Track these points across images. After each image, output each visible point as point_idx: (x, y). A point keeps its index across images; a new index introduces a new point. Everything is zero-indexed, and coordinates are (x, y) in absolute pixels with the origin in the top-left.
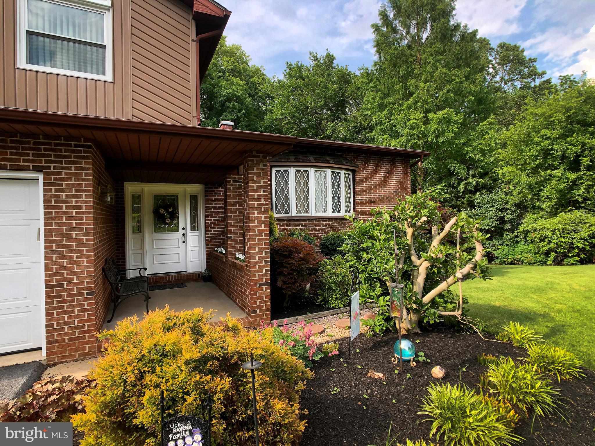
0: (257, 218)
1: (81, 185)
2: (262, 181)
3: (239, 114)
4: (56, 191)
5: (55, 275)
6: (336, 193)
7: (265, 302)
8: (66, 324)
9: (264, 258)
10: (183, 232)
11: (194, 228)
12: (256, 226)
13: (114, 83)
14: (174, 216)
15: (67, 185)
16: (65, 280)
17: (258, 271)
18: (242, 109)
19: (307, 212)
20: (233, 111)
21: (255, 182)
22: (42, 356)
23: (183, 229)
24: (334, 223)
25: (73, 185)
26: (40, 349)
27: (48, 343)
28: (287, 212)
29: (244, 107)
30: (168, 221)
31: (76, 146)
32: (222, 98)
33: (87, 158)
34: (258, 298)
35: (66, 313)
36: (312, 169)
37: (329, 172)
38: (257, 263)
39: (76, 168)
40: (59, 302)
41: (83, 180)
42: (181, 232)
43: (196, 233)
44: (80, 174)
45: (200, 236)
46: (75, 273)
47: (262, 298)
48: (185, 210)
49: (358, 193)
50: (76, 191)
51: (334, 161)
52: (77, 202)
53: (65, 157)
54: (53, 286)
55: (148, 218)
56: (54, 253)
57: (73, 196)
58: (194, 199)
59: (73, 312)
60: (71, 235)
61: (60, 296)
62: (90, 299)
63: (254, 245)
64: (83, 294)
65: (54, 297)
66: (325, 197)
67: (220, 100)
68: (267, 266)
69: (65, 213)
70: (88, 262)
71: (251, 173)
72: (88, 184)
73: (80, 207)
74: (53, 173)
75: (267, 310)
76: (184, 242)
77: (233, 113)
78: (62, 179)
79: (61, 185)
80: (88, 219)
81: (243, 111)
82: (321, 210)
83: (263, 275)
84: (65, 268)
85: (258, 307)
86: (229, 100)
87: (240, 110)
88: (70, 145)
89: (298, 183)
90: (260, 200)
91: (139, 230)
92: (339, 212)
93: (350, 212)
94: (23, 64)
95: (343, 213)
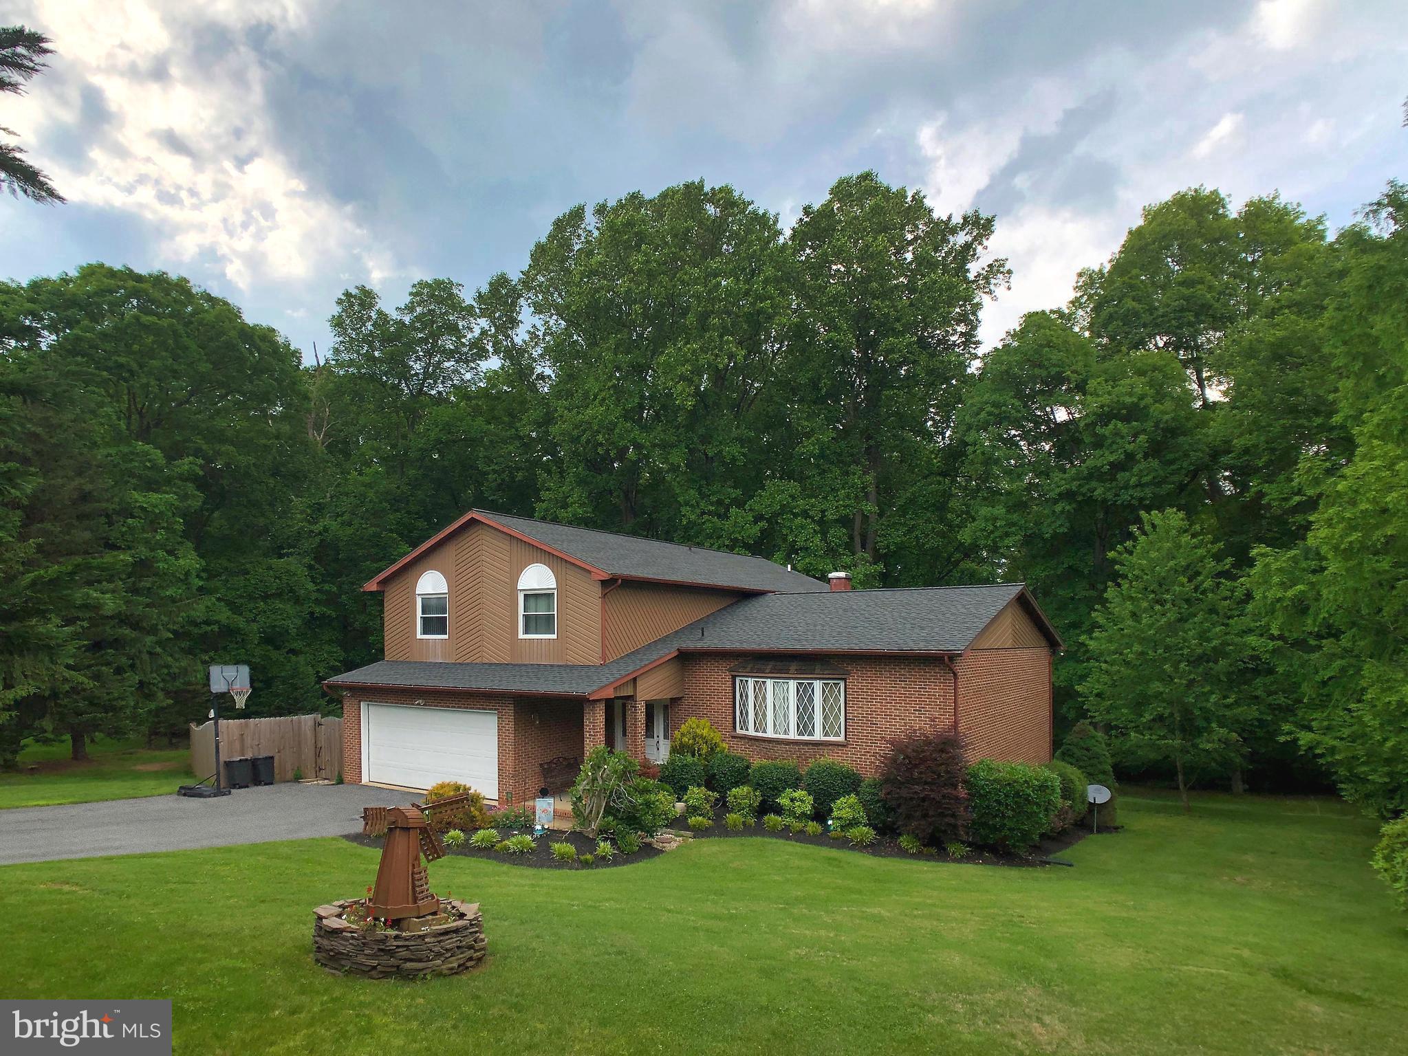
5: (501, 764)
6: (805, 708)
10: (658, 739)
11: (666, 736)
13: (557, 639)
16: (504, 767)
19: (765, 732)
23: (658, 736)
24: (801, 748)
33: (512, 704)
35: (504, 784)
36: (770, 680)
37: (793, 684)
42: (656, 739)
43: (667, 742)
46: (507, 765)
48: (659, 719)
49: (849, 710)
51: (800, 670)
56: (500, 753)
58: (666, 708)
70: (512, 760)
72: (512, 718)
74: (501, 712)
80: (512, 736)
82: (781, 730)
84: (504, 762)
89: (756, 696)
92: (811, 734)
93: (837, 735)
94: (521, 636)
95: (818, 736)
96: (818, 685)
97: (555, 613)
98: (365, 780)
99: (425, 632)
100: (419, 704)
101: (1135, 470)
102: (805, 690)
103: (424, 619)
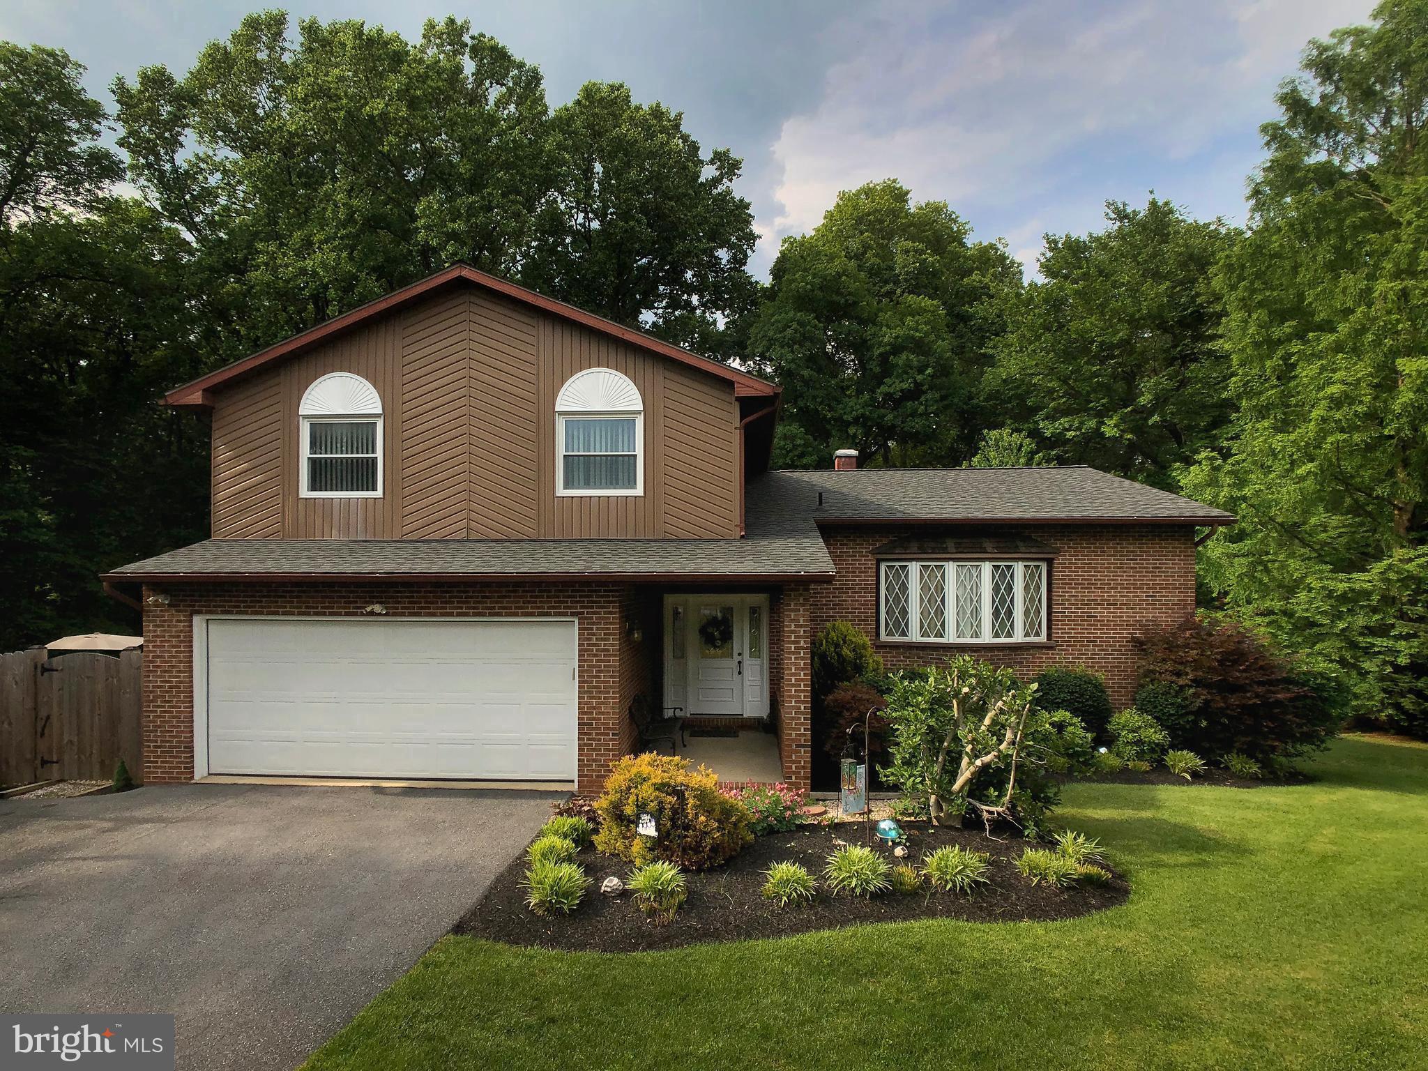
0: (795, 664)
1: (608, 629)
2: (802, 619)
3: (919, 378)
4: (588, 634)
5: (585, 713)
6: (1002, 601)
7: (804, 767)
8: (594, 760)
9: (802, 713)
10: (739, 658)
11: (756, 653)
12: (793, 675)
13: (644, 497)
14: (727, 636)
15: (597, 629)
16: (594, 719)
17: (794, 729)
18: (927, 366)
19: (942, 636)
20: (907, 373)
21: (792, 621)
22: (575, 787)
23: (740, 654)
24: (996, 656)
25: (603, 629)
26: (573, 781)
27: (579, 776)
28: (904, 634)
29: (932, 360)
30: (719, 643)
31: (605, 591)
32: (882, 350)
33: (615, 602)
34: (794, 762)
35: (594, 750)
36: (951, 563)
37: (987, 568)
38: (793, 719)
39: (605, 613)
40: (588, 739)
41: (611, 624)
42: (737, 658)
43: (758, 662)
44: (609, 618)
45: (762, 666)
46: (603, 713)
47: (800, 762)
48: (742, 629)
49: (1057, 600)
50: (605, 634)
51: (996, 548)
52: (605, 645)
53: (595, 602)
54: (584, 724)
55: (693, 639)
56: (585, 692)
57: (602, 639)
58: (754, 611)
59: (600, 750)
60: (599, 677)
61: (590, 734)
62: (615, 740)
63: (790, 696)
64: (608, 734)
65: (585, 734)
66: (976, 612)
67: (876, 353)
68: (807, 724)
69: (595, 655)
70: (614, 703)
71: (787, 610)
72: (614, 628)
73: (608, 650)
74: (586, 618)
75: (806, 778)
76: (740, 673)
77: (905, 376)
78: (593, 624)
79: (592, 629)
80: (614, 661)
81: (929, 371)
82: (968, 632)
83: (800, 735)
84: (594, 708)
85: (794, 773)
86: (897, 349)
87: (921, 370)
88: (600, 591)
89: (925, 588)
90: (799, 642)
91: (681, 654)
92: (1009, 635)
93: (1038, 635)
94: (561, 491)
95: (1018, 637)
96: (1019, 568)
97: (639, 451)
98: (200, 772)
99: (313, 487)
100: (372, 613)
101: (923, 399)
102: (1003, 576)
103: (313, 462)
